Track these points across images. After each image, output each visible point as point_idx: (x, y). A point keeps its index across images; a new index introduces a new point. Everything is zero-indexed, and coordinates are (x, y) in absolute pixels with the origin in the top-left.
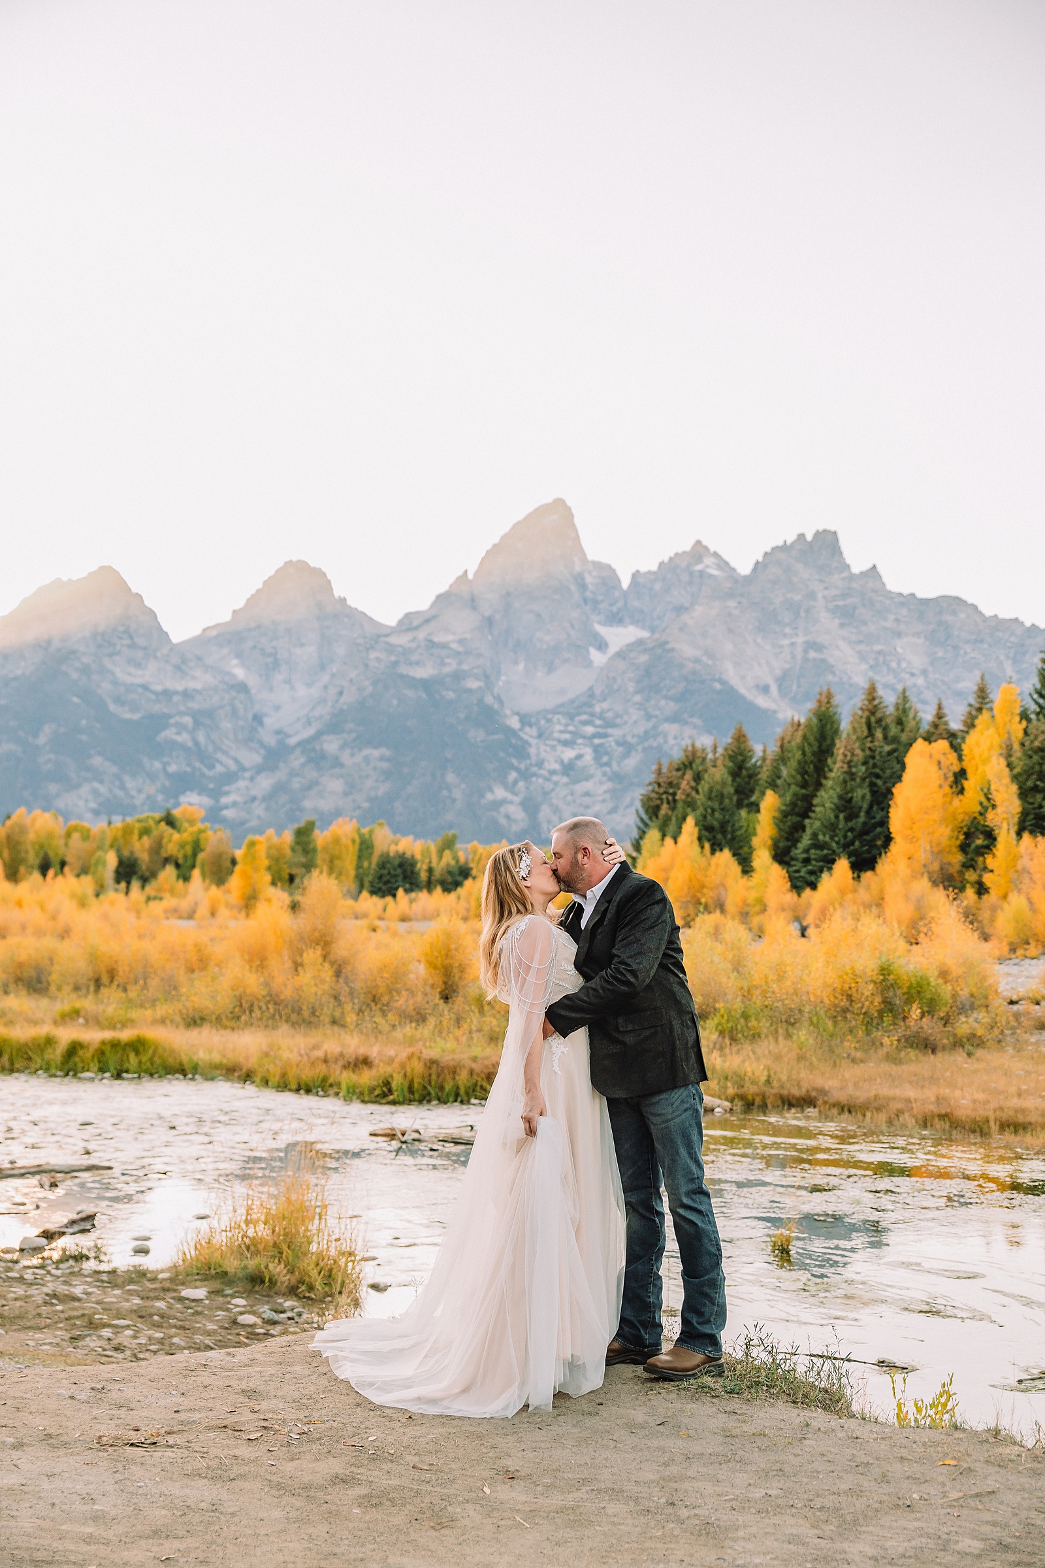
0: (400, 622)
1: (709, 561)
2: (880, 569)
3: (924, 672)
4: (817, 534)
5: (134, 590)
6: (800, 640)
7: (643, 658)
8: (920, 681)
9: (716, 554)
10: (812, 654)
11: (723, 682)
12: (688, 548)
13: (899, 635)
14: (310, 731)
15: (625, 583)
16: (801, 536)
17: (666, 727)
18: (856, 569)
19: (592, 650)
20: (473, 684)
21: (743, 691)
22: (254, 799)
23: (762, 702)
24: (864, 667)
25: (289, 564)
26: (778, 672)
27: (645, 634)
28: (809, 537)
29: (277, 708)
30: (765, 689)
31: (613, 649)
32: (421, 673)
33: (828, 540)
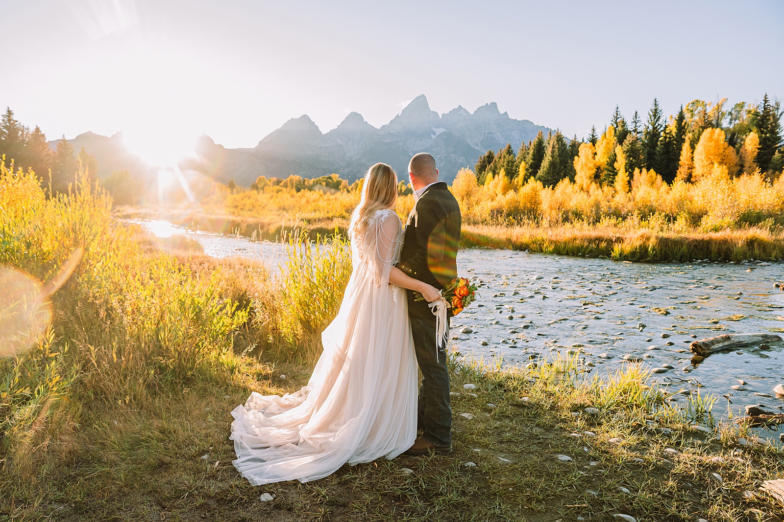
0: (381, 128)
1: (462, 111)
2: (508, 113)
3: (519, 140)
4: (491, 103)
5: (312, 120)
6: (487, 132)
7: (445, 137)
8: (518, 142)
9: (464, 109)
10: (490, 135)
11: (466, 143)
12: (457, 107)
13: (513, 130)
14: (359, 157)
15: (440, 117)
16: (487, 104)
17: (451, 155)
18: (501, 113)
19: (432, 135)
20: (401, 144)
21: (471, 145)
22: (344, 175)
23: (476, 148)
24: (503, 139)
25: (352, 113)
26: (481, 140)
27: (446, 130)
28: (489, 104)
29: (350, 151)
30: (477, 145)
31: (437, 135)
32: (387, 141)
33: (494, 105)
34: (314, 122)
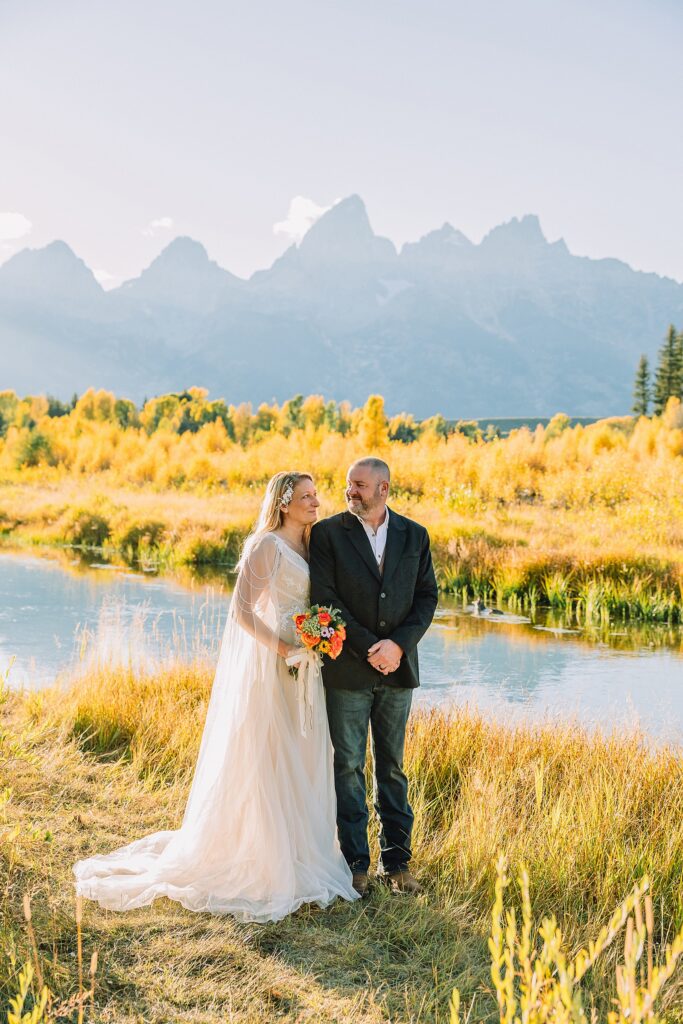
0: (252, 278)
1: (454, 235)
2: (566, 241)
4: (526, 218)
5: (78, 256)
6: (513, 288)
7: (411, 301)
9: (458, 232)
10: (521, 297)
11: (464, 316)
12: (440, 227)
13: (578, 284)
15: (399, 250)
16: (514, 219)
19: (378, 296)
20: (301, 318)
21: (477, 321)
23: (489, 328)
25: (178, 239)
26: (499, 310)
27: (412, 285)
28: (520, 219)
29: (173, 334)
30: (491, 321)
31: (391, 295)
33: (531, 223)
34: (81, 261)
